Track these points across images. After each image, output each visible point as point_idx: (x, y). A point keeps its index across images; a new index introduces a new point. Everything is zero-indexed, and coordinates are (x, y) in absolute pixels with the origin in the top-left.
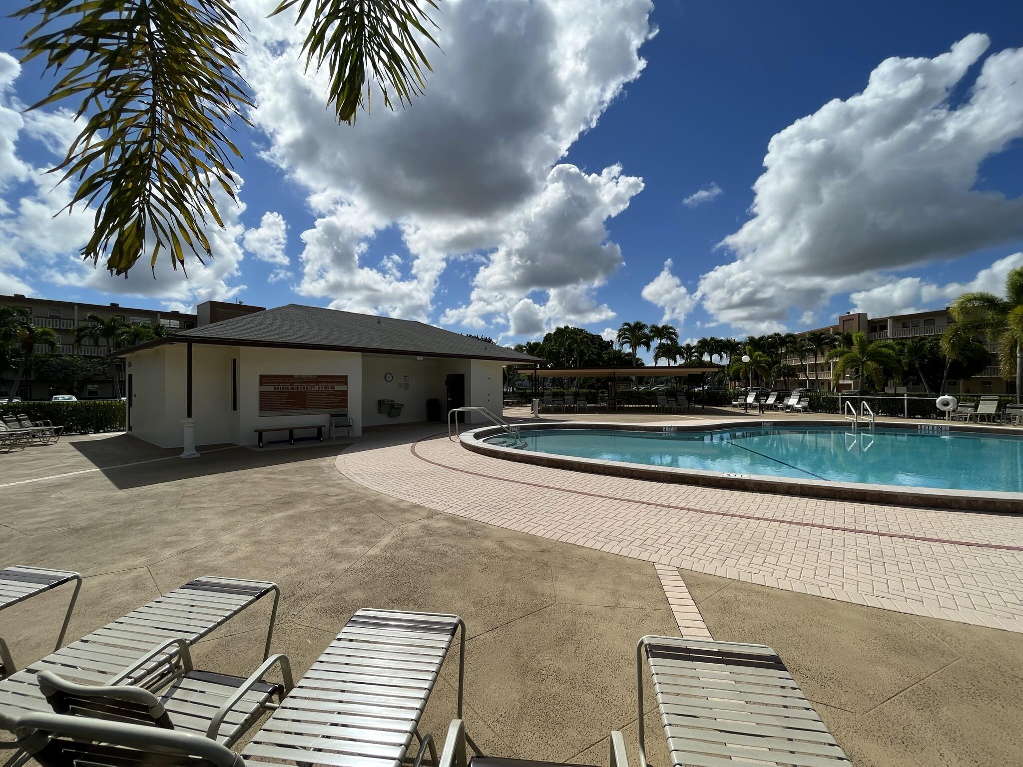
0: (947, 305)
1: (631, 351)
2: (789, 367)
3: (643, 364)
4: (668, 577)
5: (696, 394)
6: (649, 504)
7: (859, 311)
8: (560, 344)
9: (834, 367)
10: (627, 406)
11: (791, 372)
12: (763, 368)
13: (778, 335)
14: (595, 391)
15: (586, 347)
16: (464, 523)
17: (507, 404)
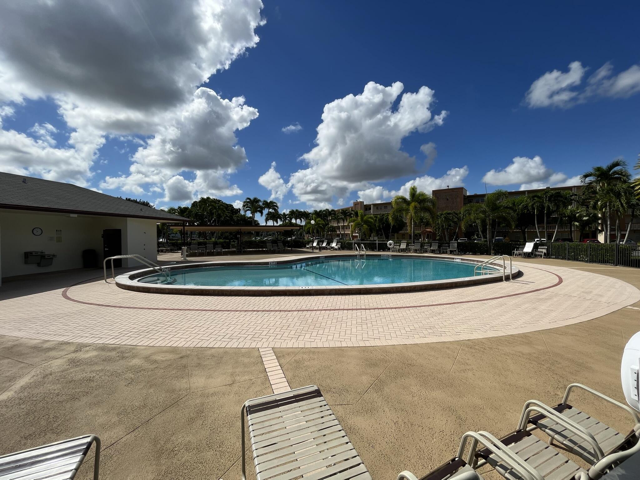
0: (391, 200)
1: (251, 215)
2: (333, 227)
3: (259, 224)
4: (266, 356)
5: (288, 242)
6: (258, 311)
7: (361, 200)
8: (203, 209)
9: (351, 227)
10: (249, 250)
11: (334, 229)
12: (321, 227)
13: (328, 210)
14: (228, 241)
15: (222, 212)
16: (114, 349)
17: (162, 251)
